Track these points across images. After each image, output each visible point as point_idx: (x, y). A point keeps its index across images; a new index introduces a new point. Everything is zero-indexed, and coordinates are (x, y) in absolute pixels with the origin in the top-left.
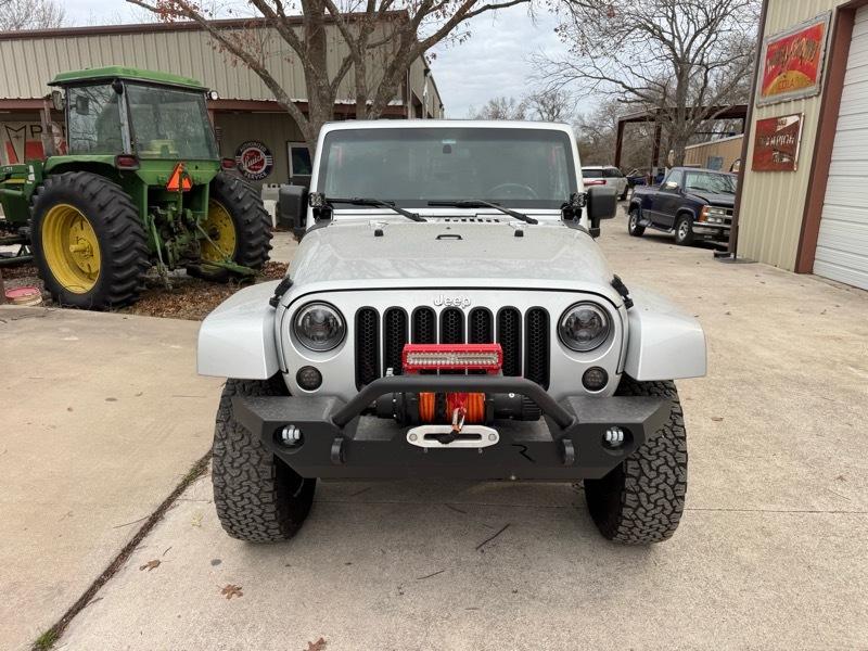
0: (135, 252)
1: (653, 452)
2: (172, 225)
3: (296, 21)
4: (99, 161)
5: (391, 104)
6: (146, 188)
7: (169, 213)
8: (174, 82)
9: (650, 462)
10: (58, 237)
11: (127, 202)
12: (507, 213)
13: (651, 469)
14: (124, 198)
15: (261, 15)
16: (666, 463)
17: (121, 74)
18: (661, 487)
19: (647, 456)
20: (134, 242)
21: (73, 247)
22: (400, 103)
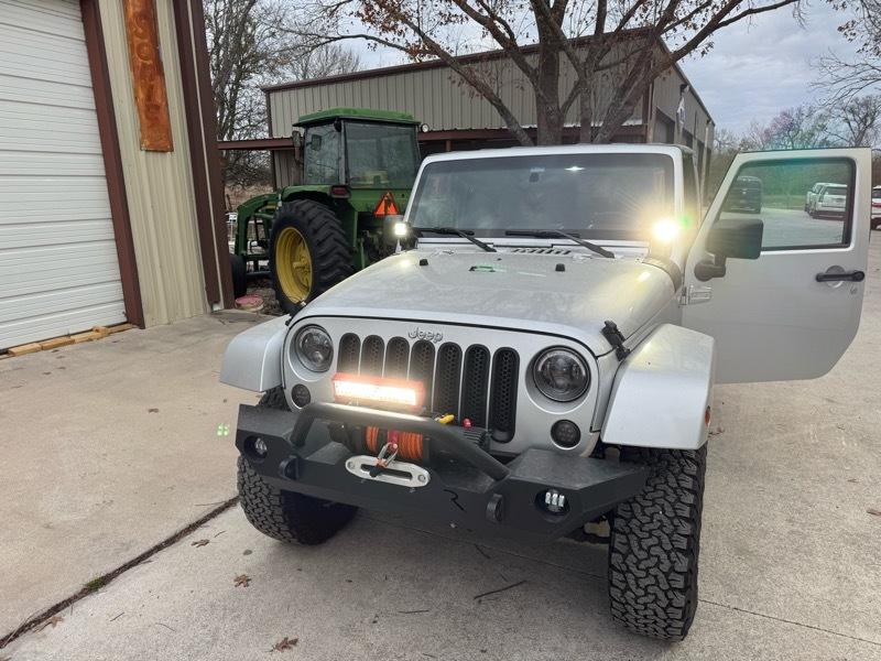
0: (338, 270)
1: (646, 528)
2: (377, 247)
3: (529, 50)
4: (320, 190)
5: (625, 124)
6: (356, 214)
7: (375, 236)
8: (388, 118)
9: (640, 540)
10: (287, 255)
11: (337, 227)
12: (582, 245)
13: (641, 548)
14: (335, 223)
15: (499, 47)
16: (660, 544)
17: (341, 114)
18: (652, 571)
19: (638, 532)
20: (339, 261)
21: (296, 264)
22: (640, 122)
